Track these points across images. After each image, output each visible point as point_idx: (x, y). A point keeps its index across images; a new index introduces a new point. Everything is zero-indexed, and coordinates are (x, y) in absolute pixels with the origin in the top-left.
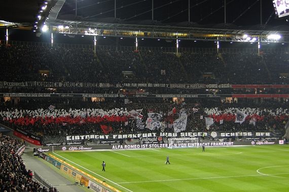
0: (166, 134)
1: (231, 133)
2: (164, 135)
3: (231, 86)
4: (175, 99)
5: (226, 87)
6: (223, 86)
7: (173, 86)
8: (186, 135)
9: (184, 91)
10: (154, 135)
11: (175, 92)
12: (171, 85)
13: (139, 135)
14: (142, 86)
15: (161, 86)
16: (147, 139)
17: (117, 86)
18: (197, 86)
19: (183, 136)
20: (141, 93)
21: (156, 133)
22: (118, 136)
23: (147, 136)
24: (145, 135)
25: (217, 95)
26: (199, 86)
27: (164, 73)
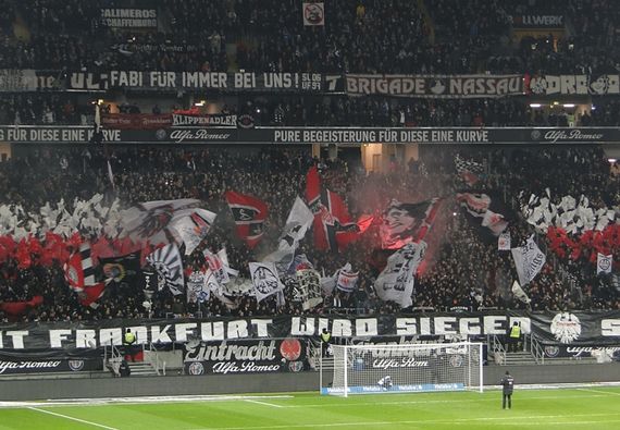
0: (324, 323)
2: (311, 330)
4: (372, 153)
6: (616, 85)
7: (360, 85)
8: (425, 331)
9: (420, 112)
10: (263, 332)
11: (372, 114)
12: (351, 79)
13: (182, 333)
14: (205, 85)
15: (300, 84)
16: (226, 350)
17: (77, 83)
18: (485, 84)
19: (408, 333)
20: (196, 120)
21: (270, 321)
22: (74, 333)
23: (226, 337)
24: (212, 331)
25: (583, 132)
26: (495, 85)
27: (318, 20)
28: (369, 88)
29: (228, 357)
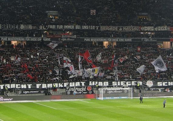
1: (169, 83)
2: (94, 84)
3: (169, 29)
4: (106, 43)
5: (163, 30)
6: (160, 29)
7: (103, 28)
8: (119, 85)
9: (116, 35)
10: (83, 85)
11: (107, 35)
12: (101, 27)
13: (65, 85)
14: (69, 28)
15: (90, 28)
16: (75, 89)
17: (41, 28)
18: (131, 28)
19: (115, 85)
20: (67, 36)
21: (85, 82)
22: (42, 85)
23: (75, 86)
24: (72, 85)
25: (153, 39)
26: (133, 28)
27: (94, 14)
28: (105, 29)
29: (76, 90)
